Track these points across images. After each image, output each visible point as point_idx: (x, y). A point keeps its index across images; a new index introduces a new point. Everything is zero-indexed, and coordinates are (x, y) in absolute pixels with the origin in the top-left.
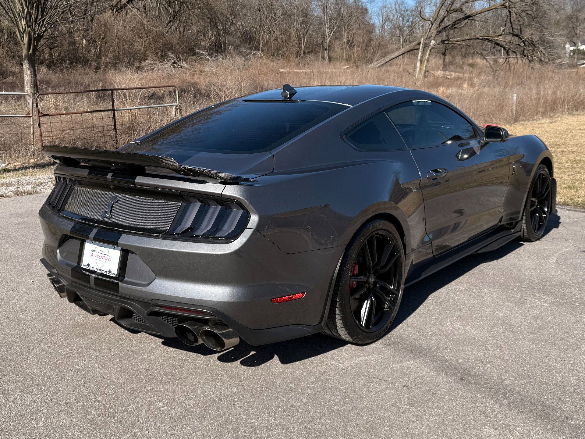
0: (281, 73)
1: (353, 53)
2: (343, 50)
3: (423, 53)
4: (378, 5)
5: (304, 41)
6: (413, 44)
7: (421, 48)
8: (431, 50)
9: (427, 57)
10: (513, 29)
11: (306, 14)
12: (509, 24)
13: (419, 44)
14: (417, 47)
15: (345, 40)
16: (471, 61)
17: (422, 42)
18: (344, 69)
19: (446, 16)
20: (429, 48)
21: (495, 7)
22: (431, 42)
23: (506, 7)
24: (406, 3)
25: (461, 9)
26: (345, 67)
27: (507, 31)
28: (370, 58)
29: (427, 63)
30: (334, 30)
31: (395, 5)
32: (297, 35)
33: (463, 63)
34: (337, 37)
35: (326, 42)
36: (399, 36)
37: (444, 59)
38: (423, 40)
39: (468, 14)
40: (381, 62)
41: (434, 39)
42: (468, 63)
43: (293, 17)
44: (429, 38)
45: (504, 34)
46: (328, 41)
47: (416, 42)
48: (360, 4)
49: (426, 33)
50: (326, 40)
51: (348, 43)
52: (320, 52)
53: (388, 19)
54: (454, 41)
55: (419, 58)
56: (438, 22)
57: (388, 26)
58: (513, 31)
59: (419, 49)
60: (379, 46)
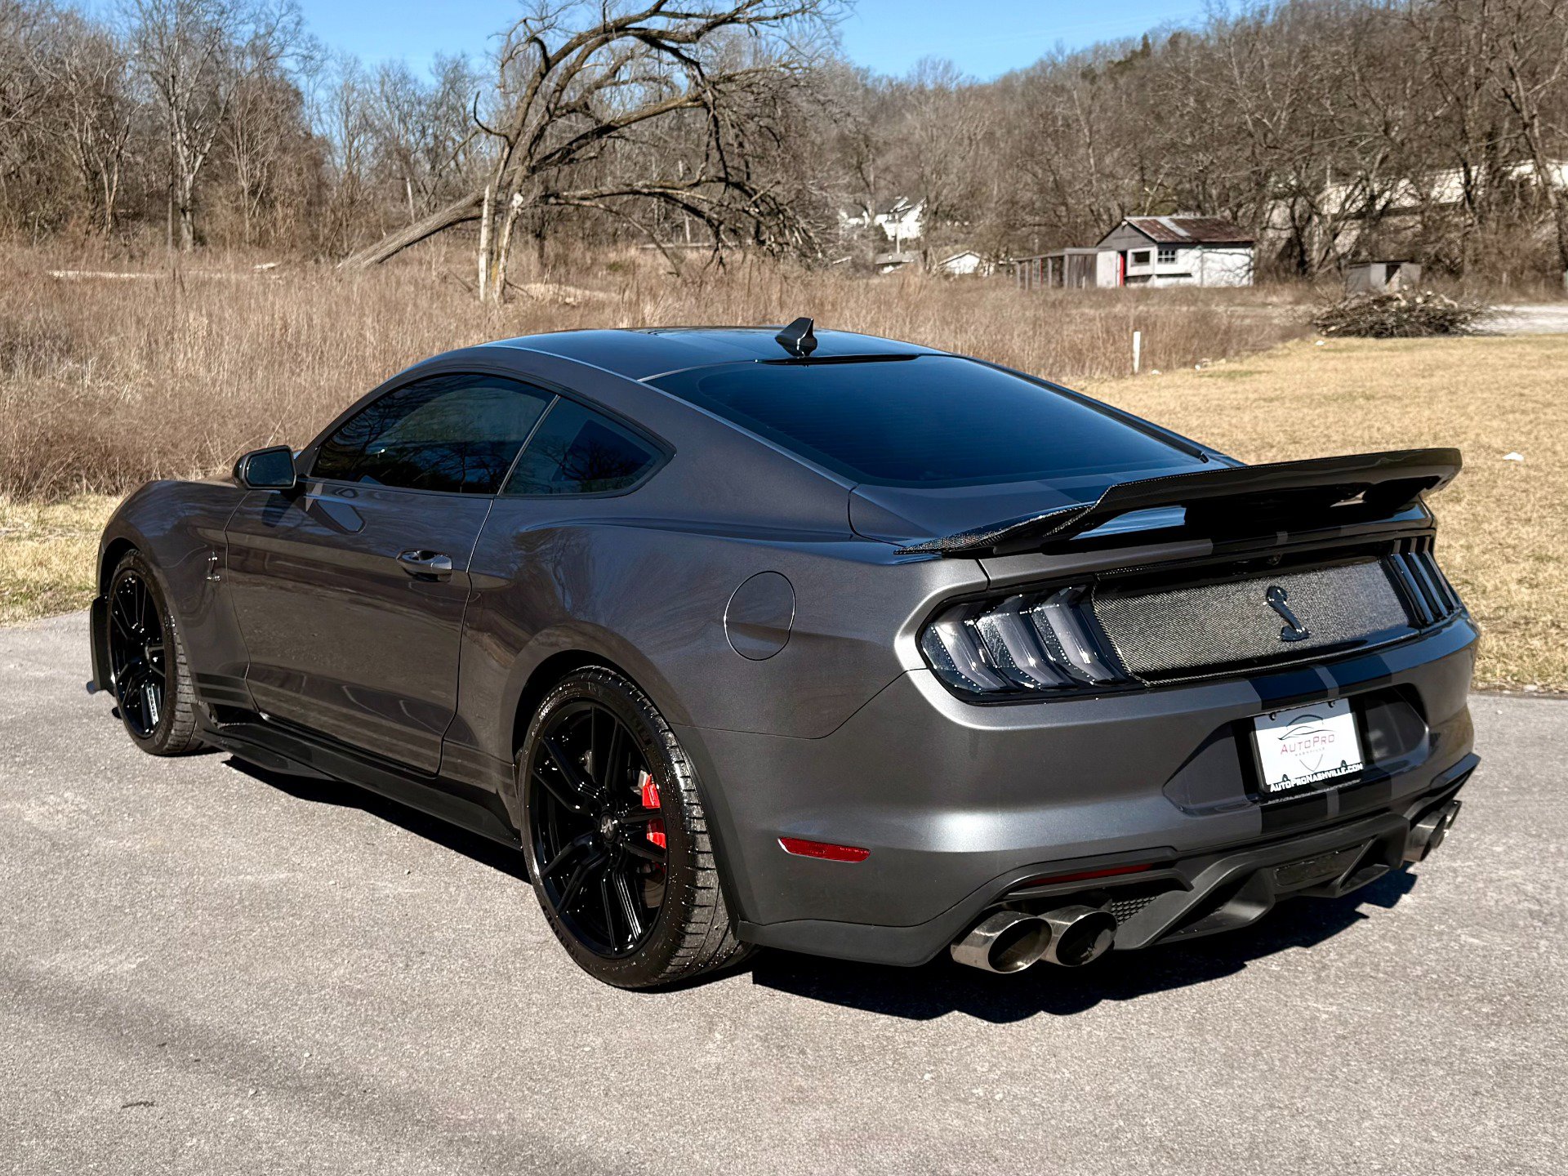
0: (58, 281)
1: (274, 225)
2: (241, 214)
3: (494, 231)
4: (329, 81)
5: (110, 184)
6: (463, 202)
7: (485, 214)
8: (514, 222)
9: (505, 241)
10: (725, 167)
11: (110, 98)
12: (715, 155)
13: (479, 203)
14: (475, 212)
15: (245, 184)
16: (613, 256)
17: (487, 196)
18: (262, 272)
19: (547, 124)
20: (507, 215)
21: (675, 103)
22: (512, 199)
23: (705, 105)
24: (416, 81)
25: (586, 106)
26: (265, 266)
27: (712, 172)
28: (327, 239)
29: (507, 258)
30: (206, 150)
31: (383, 84)
32: (87, 165)
33: (594, 261)
34: (215, 172)
35: (182, 188)
36: (403, 179)
37: (542, 248)
38: (490, 193)
39: (606, 121)
40: (374, 253)
41: (520, 191)
42: (606, 261)
43: (65, 104)
44: (505, 187)
45: (707, 181)
46: (188, 184)
47: (470, 199)
48: (277, 74)
49: (496, 171)
50: (182, 180)
51: (253, 193)
52: (166, 219)
53: (366, 125)
54: (574, 197)
55: (484, 243)
56: (525, 140)
57: (367, 145)
58: (727, 173)
59: (479, 218)
60: (352, 202)
